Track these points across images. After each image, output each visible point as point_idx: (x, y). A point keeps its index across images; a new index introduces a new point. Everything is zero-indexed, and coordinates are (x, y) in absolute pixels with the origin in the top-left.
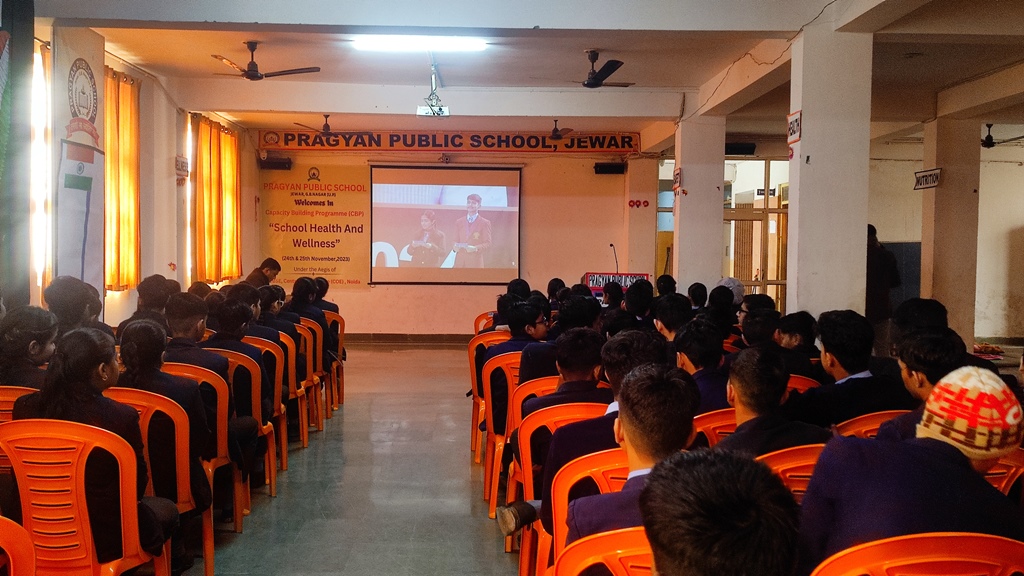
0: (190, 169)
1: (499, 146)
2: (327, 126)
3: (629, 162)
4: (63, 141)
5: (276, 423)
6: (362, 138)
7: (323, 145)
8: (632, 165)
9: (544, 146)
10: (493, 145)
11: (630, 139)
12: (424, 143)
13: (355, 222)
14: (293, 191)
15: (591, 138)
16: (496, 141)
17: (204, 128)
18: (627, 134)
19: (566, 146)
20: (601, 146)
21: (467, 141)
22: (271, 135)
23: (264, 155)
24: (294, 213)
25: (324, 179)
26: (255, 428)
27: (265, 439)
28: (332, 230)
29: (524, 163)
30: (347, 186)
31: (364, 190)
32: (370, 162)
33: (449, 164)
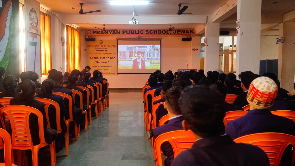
0: (65, 41)
1: (154, 33)
2: (104, 28)
3: (192, 37)
4: (28, 32)
5: (88, 111)
6: (114, 32)
7: (104, 34)
8: (193, 38)
9: (167, 33)
10: (152, 33)
11: (192, 31)
12: (132, 33)
13: (113, 56)
14: (95, 47)
15: (181, 30)
16: (153, 32)
17: (70, 29)
18: (191, 29)
19: (174, 33)
20: (184, 33)
21: (145, 32)
22: (89, 31)
23: (87, 37)
24: (96, 54)
25: (104, 44)
26: (81, 111)
27: (84, 114)
28: (106, 58)
29: (161, 38)
30: (111, 46)
31: (115, 47)
32: (117, 39)
33: (140, 39)
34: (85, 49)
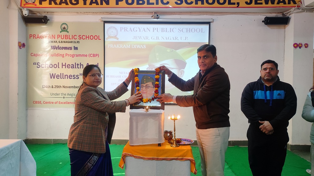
1: (196, 3)
7: (67, 4)
9: (230, 3)
10: (192, 3)
19: (247, 3)
23: (26, 12)
25: (72, 31)
28: (77, 67)
29: (212, 19)
30: (87, 36)
31: (99, 39)
32: (103, 19)
33: (159, 20)
34: (22, 42)
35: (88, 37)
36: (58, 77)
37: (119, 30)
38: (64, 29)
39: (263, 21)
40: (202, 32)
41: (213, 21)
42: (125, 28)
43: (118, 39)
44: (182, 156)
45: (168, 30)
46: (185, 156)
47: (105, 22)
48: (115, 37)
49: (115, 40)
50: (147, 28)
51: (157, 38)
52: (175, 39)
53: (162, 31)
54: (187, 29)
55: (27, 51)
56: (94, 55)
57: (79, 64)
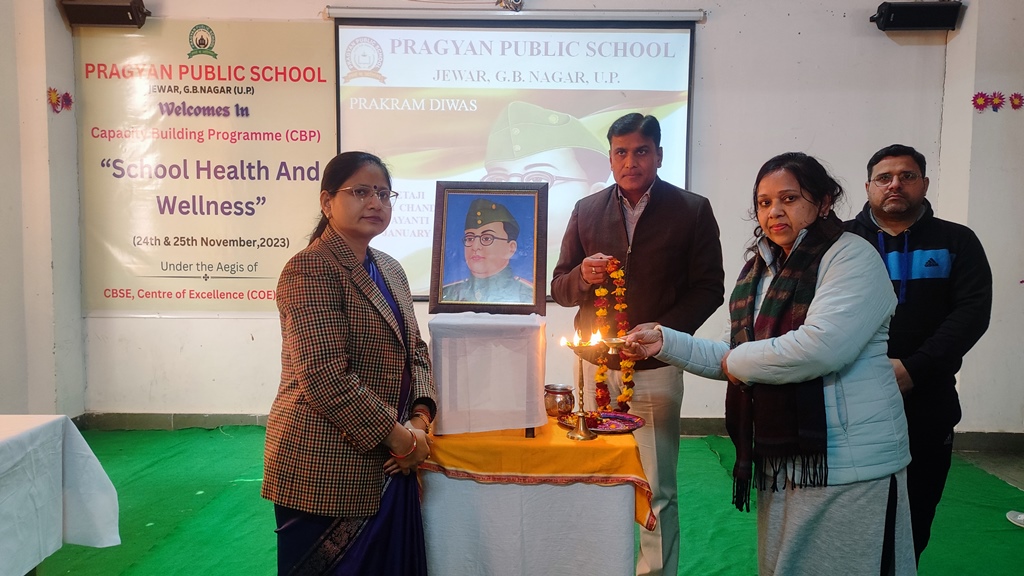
25: (227, 54)
28: (246, 174)
29: (700, 10)
30: (281, 70)
31: (320, 80)
32: (332, 11)
33: (521, 13)
34: (62, 91)
35: (283, 74)
36: (184, 209)
37: (386, 47)
38: (201, 47)
39: (872, 19)
40: (666, 55)
41: (704, 19)
42: (406, 41)
43: (383, 79)
44: (608, 470)
45: (554, 48)
46: (616, 471)
47: (340, 21)
48: (375, 73)
49: (374, 83)
50: (483, 43)
51: (517, 77)
52: (574, 79)
53: (532, 54)
54: (616, 44)
55: (79, 122)
56: (303, 134)
57: (255, 164)
